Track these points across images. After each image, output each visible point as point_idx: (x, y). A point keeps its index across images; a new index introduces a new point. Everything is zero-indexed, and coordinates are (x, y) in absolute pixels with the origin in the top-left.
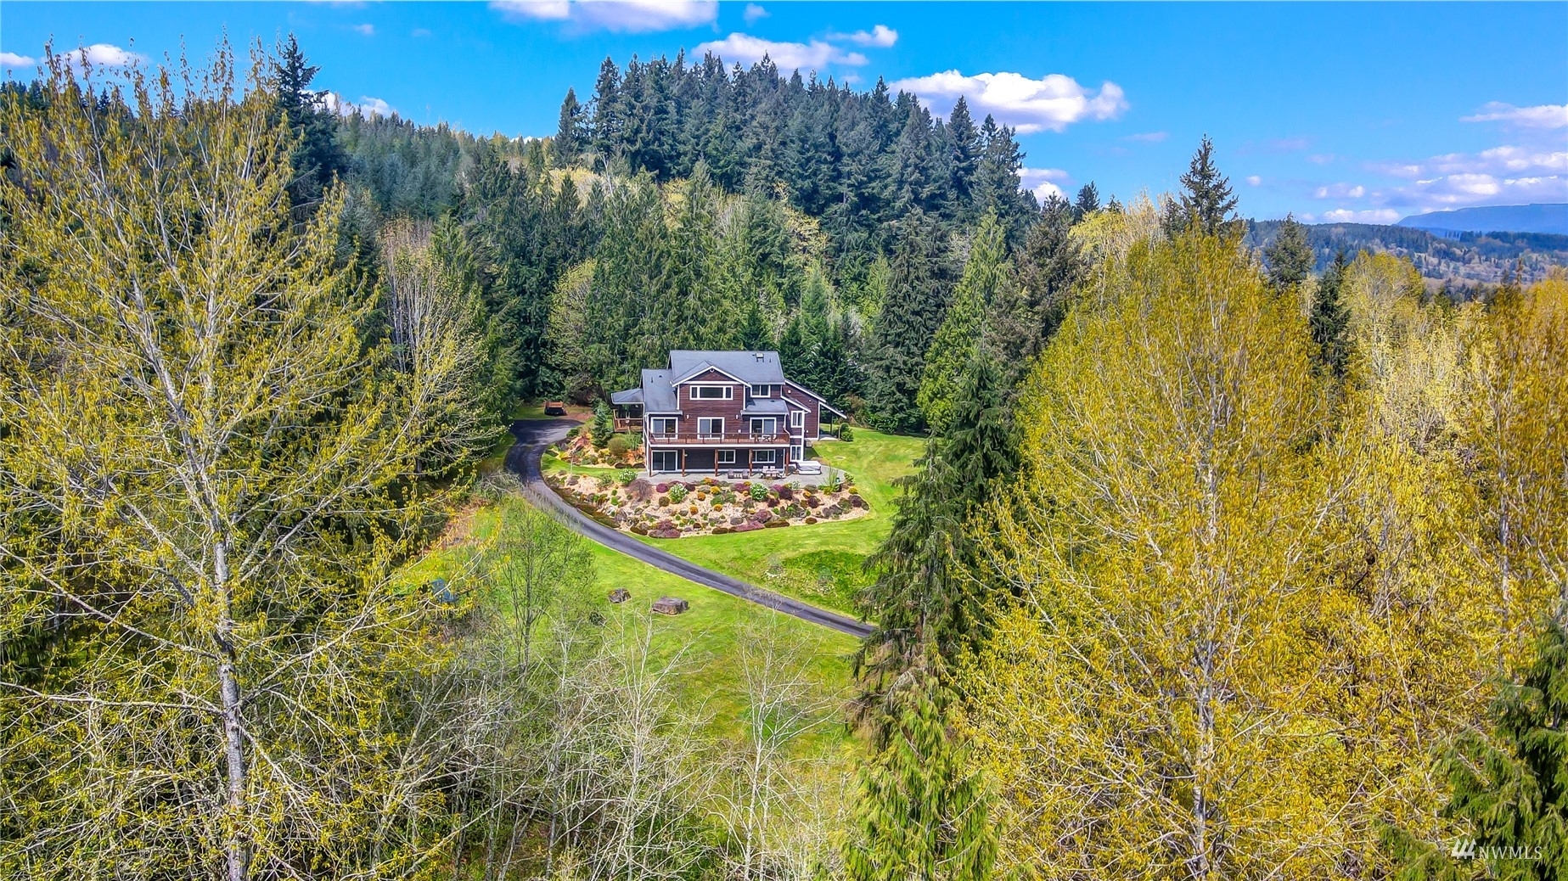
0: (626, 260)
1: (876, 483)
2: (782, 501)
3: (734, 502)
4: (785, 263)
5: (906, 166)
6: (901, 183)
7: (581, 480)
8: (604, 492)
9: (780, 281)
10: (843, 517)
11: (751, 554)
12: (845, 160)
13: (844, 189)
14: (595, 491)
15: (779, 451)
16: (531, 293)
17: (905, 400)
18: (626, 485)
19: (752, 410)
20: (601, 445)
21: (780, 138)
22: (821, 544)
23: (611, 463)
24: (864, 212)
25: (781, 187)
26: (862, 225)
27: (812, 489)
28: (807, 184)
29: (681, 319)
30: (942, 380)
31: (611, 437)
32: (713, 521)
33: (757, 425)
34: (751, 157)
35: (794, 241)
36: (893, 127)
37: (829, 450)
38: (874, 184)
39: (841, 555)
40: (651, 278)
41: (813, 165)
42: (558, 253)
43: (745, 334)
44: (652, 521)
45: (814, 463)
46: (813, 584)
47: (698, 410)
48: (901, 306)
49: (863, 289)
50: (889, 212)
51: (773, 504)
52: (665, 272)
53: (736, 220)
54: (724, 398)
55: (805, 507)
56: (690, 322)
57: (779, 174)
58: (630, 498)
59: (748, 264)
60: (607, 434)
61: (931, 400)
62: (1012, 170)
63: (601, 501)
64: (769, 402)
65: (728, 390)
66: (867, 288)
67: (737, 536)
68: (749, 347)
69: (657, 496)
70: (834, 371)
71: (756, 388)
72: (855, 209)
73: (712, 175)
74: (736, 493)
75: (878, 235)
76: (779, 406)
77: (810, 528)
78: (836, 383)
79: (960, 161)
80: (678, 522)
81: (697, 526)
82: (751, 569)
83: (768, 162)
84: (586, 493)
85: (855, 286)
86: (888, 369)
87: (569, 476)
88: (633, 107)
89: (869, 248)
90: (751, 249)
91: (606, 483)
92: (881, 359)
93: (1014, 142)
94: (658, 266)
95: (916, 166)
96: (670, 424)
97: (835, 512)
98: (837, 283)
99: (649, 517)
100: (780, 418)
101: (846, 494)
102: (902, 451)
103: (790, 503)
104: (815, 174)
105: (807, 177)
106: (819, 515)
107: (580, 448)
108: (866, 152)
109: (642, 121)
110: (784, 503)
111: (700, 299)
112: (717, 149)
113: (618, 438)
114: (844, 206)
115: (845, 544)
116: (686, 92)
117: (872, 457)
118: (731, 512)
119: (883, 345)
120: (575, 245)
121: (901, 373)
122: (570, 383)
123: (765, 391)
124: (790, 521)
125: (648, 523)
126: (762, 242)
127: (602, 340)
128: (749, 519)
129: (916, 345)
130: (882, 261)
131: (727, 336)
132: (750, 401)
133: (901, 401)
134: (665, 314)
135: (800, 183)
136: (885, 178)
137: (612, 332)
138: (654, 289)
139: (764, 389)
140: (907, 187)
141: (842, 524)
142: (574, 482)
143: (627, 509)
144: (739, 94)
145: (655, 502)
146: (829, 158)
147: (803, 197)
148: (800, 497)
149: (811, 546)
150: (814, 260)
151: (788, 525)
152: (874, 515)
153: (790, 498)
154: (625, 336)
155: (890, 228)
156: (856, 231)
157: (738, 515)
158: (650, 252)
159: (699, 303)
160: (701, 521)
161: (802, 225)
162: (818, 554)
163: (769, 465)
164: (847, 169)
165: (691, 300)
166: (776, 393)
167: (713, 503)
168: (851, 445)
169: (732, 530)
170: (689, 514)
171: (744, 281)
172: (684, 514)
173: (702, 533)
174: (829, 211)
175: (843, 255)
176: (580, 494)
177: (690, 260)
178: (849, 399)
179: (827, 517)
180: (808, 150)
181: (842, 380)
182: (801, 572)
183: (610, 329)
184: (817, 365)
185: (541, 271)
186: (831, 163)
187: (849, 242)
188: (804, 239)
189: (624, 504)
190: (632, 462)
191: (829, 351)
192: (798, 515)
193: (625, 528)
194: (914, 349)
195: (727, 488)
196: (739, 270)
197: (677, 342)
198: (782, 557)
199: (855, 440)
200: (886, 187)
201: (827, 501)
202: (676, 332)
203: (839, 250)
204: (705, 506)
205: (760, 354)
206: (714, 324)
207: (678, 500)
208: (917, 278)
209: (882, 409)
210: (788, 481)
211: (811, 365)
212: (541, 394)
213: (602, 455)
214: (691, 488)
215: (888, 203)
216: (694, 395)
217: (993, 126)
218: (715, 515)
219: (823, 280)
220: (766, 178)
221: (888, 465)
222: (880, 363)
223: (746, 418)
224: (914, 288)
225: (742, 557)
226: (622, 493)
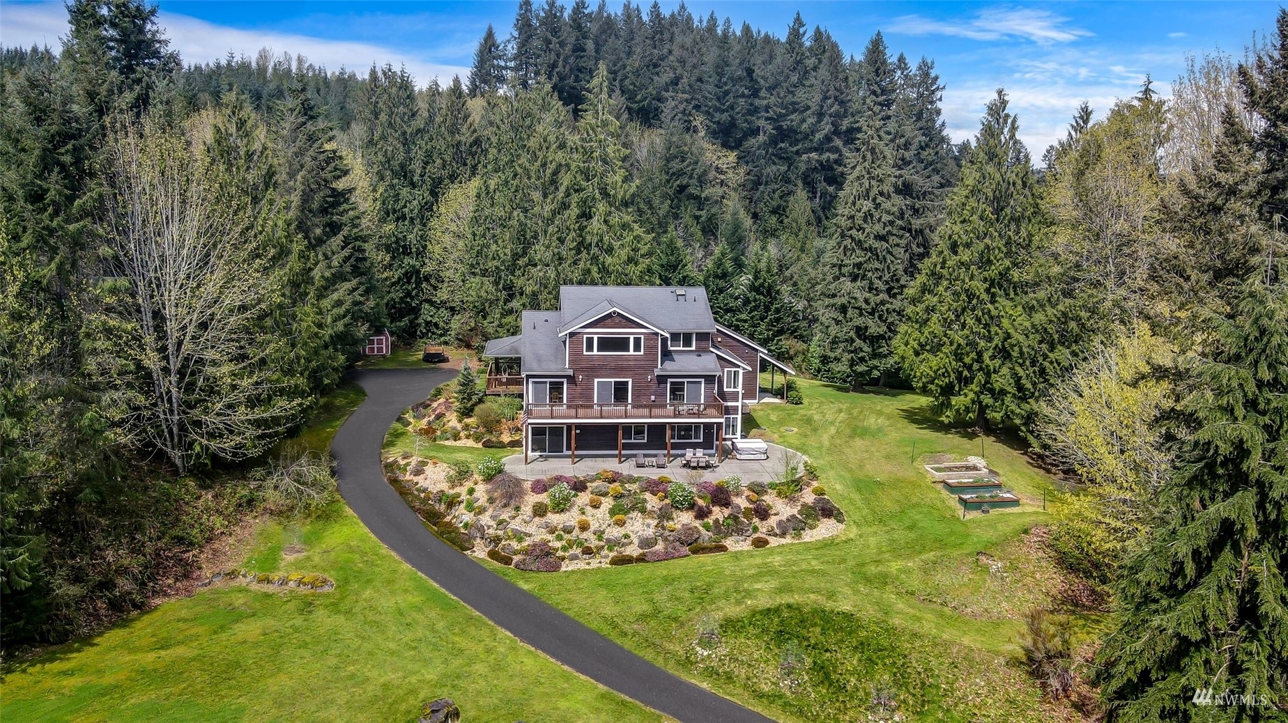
0: (515, 175)
1: (848, 475)
2: (716, 509)
3: (643, 511)
4: (703, 196)
5: (826, 98)
6: (820, 115)
7: (429, 469)
8: (457, 490)
9: (698, 213)
10: (809, 536)
11: (668, 608)
12: (763, 93)
13: (762, 123)
14: (444, 486)
15: (708, 427)
16: (412, 219)
17: (866, 349)
18: (489, 479)
19: (670, 367)
20: (466, 412)
21: (697, 72)
22: (780, 590)
23: (477, 439)
24: (782, 145)
25: (699, 120)
26: (780, 158)
27: (758, 489)
28: (725, 117)
29: (582, 246)
30: (935, 326)
31: (481, 401)
32: (612, 544)
33: (677, 390)
34: (667, 91)
35: (712, 174)
36: (811, 62)
37: (773, 417)
38: (793, 117)
39: (815, 612)
40: (545, 196)
41: (730, 99)
42: (445, 173)
43: (662, 266)
44: (520, 540)
45: (758, 444)
46: (772, 672)
47: (595, 369)
48: (861, 229)
49: (782, 222)
50: (807, 145)
51: (702, 514)
52: (562, 189)
53: (652, 152)
54: (631, 352)
55: (750, 519)
56: (595, 250)
57: (697, 107)
58: (491, 500)
59: (665, 196)
60: (475, 398)
61: (917, 354)
62: (932, 103)
63: (452, 503)
64: (694, 357)
65: (637, 341)
66: (786, 221)
67: (645, 570)
68: (666, 282)
69: (532, 499)
70: (767, 309)
71: (675, 337)
72: (774, 141)
73: (629, 109)
74: (648, 496)
75: (796, 168)
76: (707, 363)
77: (759, 558)
78: (771, 324)
79: (877, 97)
80: (558, 544)
81: (588, 551)
82: (670, 638)
83: (686, 96)
84: (434, 489)
85: (774, 219)
86: (843, 309)
87: (414, 461)
88: (550, 43)
89: (788, 181)
90: (668, 181)
91: (462, 474)
92: (834, 296)
93: (933, 75)
94: (554, 182)
95: (836, 98)
96: (556, 388)
97: (794, 526)
98: (755, 216)
99: (519, 536)
100: (710, 379)
101: (808, 497)
102: (872, 421)
103: (727, 512)
104: (732, 107)
105: (723, 111)
106: (771, 533)
107: (439, 417)
108: (784, 85)
109: (558, 56)
110: (718, 513)
111: (606, 222)
112: (634, 84)
113: (490, 405)
114: (761, 138)
115: (818, 591)
116: (605, 32)
117: (833, 430)
118: (639, 527)
119: (836, 278)
120: (465, 164)
121: (861, 315)
122: (456, 324)
123: (687, 342)
124: (728, 542)
125: (515, 545)
126: (680, 174)
127: (484, 273)
128: (666, 540)
129: (880, 278)
130: (801, 194)
131: (640, 268)
132: (667, 355)
133: (861, 350)
134: (561, 240)
135: (717, 116)
136: (802, 112)
137: (496, 263)
138: (548, 208)
139: (687, 339)
140: (827, 119)
141: (808, 547)
142: (418, 472)
143: (485, 519)
144: (656, 33)
145: (527, 510)
146: (746, 92)
147: (721, 131)
148: (741, 502)
149: (764, 596)
150: (732, 193)
151: (723, 549)
152: (853, 532)
153: (727, 504)
154: (512, 269)
155: (809, 160)
156: (774, 163)
157: (650, 532)
158: (544, 165)
159: (605, 228)
160: (594, 542)
161: (719, 158)
162: (777, 611)
163: (695, 446)
164: (765, 102)
165: (595, 224)
166: (703, 344)
167: (612, 512)
168: (802, 411)
169: (641, 559)
170: (576, 532)
171: (661, 213)
172: (568, 530)
173: (594, 564)
174: (746, 144)
175: (762, 188)
176: (425, 490)
177: (594, 176)
178: (787, 343)
179: (783, 535)
180: (726, 84)
181: (778, 320)
182: (752, 647)
183: (494, 259)
184: (747, 302)
185: (422, 194)
186: (749, 97)
187: (768, 176)
188: (722, 172)
189: (482, 511)
190: (506, 438)
191: (762, 285)
192: (740, 531)
193: (480, 552)
194: (879, 284)
195: (634, 487)
196: (656, 202)
197: (576, 275)
198: (718, 616)
199: (805, 401)
200: (804, 121)
201: (783, 510)
202: (575, 263)
203: (757, 184)
204: (599, 517)
205: (680, 291)
206: (624, 254)
207: (561, 506)
208: (881, 194)
209: (838, 360)
210: (724, 473)
211: (739, 302)
212: (423, 335)
213: (467, 427)
214: (579, 486)
215: (806, 137)
216: (590, 348)
217: (906, 64)
218: (614, 532)
219: (742, 214)
220: (683, 112)
221: (858, 443)
222: (832, 301)
223: (662, 379)
224: (878, 206)
225: (656, 612)
226: (481, 491)
